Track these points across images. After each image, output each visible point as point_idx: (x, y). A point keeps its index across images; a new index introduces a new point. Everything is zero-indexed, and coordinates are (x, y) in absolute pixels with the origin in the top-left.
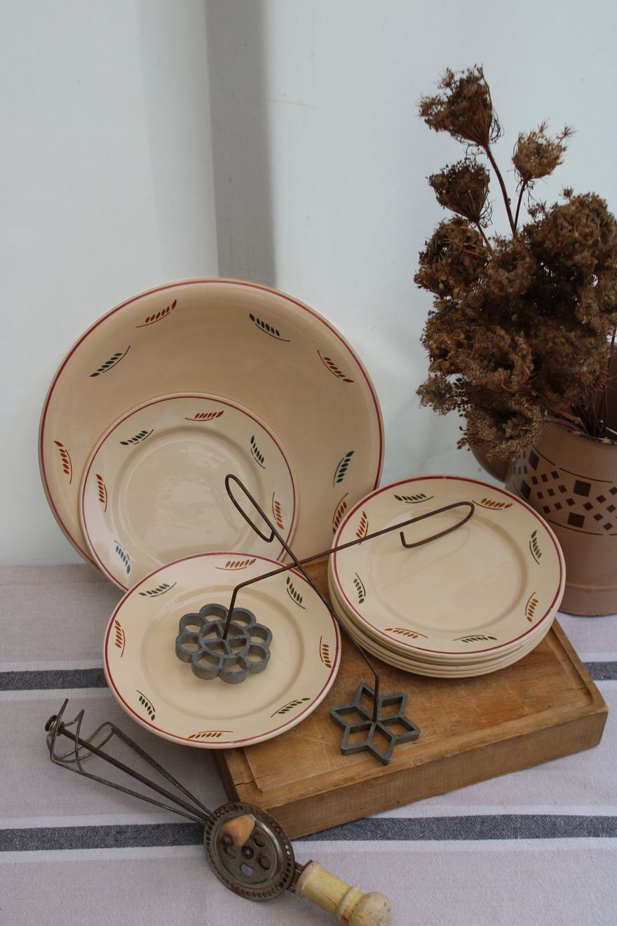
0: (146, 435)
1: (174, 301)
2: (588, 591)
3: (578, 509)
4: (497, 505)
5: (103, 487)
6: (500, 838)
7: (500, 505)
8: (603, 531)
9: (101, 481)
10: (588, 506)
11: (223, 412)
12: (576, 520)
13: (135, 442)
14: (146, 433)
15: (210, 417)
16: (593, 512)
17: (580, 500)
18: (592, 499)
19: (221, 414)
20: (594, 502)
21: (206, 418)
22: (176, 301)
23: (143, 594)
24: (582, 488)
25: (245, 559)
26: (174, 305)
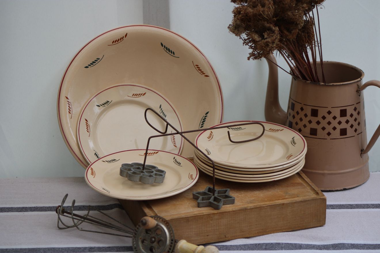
0: (109, 103)
1: (126, 34)
2: (323, 174)
3: (314, 125)
4: (276, 130)
5: (88, 125)
6: (274, 250)
7: (278, 130)
8: (327, 137)
9: (87, 122)
10: (318, 123)
11: (146, 93)
12: (314, 132)
13: (103, 106)
14: (109, 102)
15: (140, 96)
16: (321, 126)
17: (314, 119)
18: (319, 118)
19: (145, 94)
20: (321, 120)
21: (137, 96)
22: (127, 33)
23: (104, 161)
24: (315, 113)
25: (154, 152)
26: (126, 35)
